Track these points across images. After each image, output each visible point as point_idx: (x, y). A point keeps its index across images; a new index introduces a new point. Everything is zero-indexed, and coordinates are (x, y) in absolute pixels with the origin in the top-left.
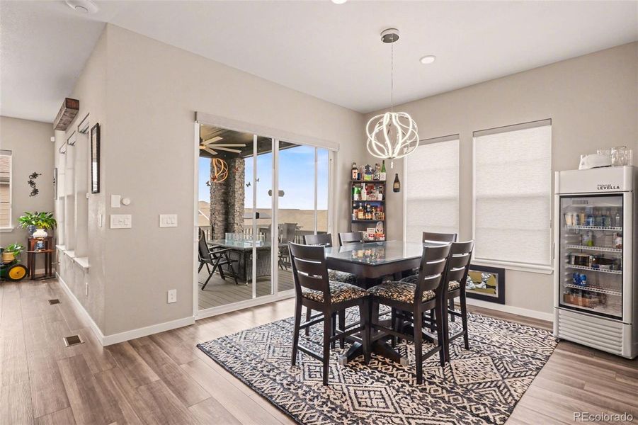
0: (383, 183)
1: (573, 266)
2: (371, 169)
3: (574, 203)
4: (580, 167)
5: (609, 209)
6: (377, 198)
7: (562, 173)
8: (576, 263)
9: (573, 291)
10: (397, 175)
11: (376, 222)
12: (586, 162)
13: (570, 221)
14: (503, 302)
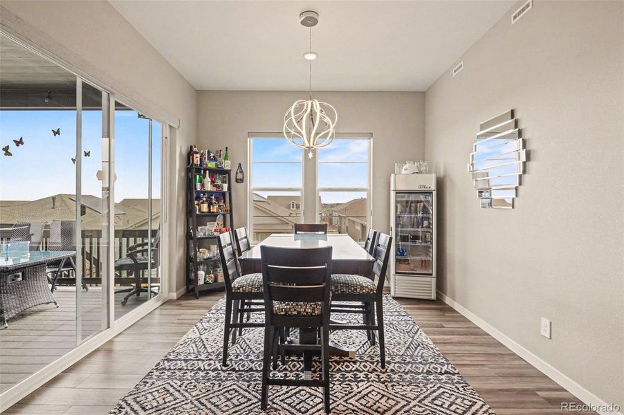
0: (228, 172)
2: (212, 155)
4: (404, 172)
6: (222, 189)
10: (240, 164)
11: (217, 215)
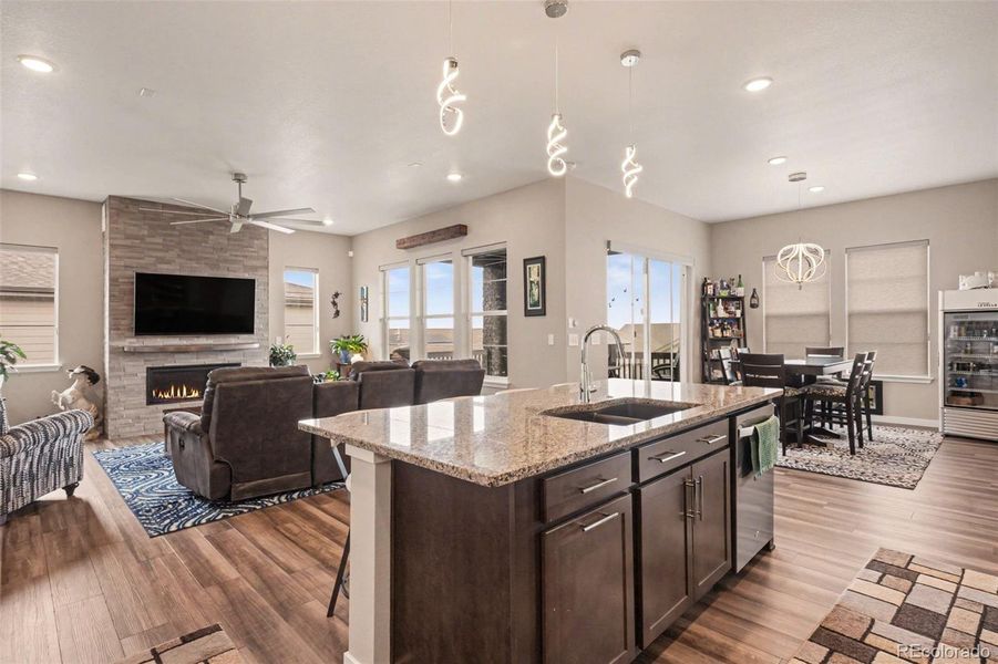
0: (741, 299)
1: (955, 371)
2: (725, 284)
3: (955, 317)
4: (961, 288)
5: (986, 322)
6: (736, 315)
7: (947, 292)
8: (958, 369)
9: (955, 394)
10: (754, 290)
11: (730, 340)
12: (965, 283)
13: (953, 334)
14: (881, 414)
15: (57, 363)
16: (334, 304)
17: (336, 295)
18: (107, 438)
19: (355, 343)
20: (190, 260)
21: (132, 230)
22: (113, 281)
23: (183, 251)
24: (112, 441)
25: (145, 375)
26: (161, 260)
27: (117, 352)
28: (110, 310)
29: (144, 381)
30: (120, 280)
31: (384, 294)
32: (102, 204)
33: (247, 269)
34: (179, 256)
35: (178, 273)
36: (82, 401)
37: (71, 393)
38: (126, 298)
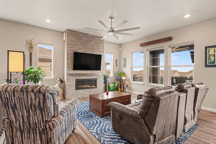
15: (52, 77)
16: (116, 63)
17: (117, 60)
18: (66, 99)
19: (123, 74)
20: (86, 49)
21: (73, 40)
22: (68, 54)
23: (84, 46)
24: (67, 100)
25: (75, 81)
26: (79, 49)
27: (69, 75)
28: (67, 62)
29: (75, 83)
30: (69, 54)
31: (132, 60)
32: (64, 32)
33: (99, 52)
34: (83, 47)
35: (83, 52)
36: (59, 88)
37: (57, 86)
38: (71, 59)
